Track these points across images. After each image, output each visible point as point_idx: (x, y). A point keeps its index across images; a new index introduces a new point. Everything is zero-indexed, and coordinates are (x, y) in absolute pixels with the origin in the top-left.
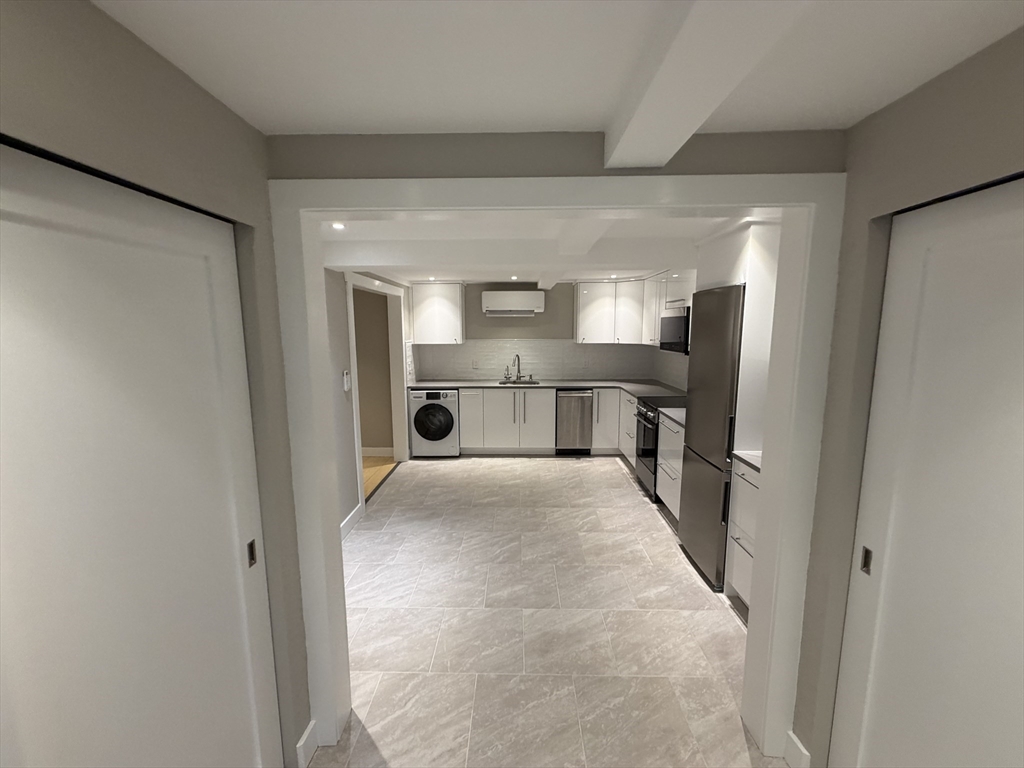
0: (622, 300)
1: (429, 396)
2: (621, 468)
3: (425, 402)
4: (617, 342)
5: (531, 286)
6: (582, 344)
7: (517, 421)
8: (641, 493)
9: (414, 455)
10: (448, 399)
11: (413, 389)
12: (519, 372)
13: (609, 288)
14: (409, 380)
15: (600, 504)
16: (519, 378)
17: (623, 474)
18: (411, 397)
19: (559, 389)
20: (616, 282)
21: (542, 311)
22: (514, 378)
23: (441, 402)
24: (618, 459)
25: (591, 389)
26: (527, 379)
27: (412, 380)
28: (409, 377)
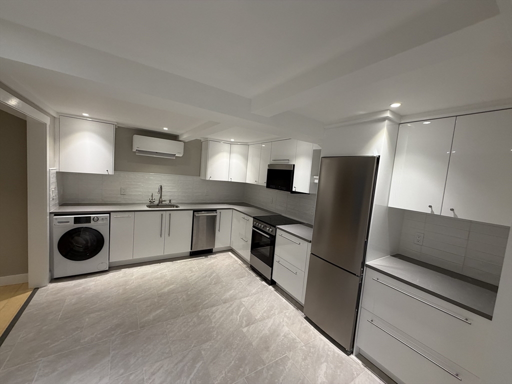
0: (233, 155)
1: (77, 221)
2: (236, 260)
3: (72, 225)
4: (230, 180)
5: (174, 137)
6: (209, 180)
7: (163, 236)
8: (258, 278)
9: (56, 276)
10: (99, 222)
11: (56, 214)
12: (161, 197)
13: (226, 147)
14: (52, 206)
15: (241, 295)
16: (161, 201)
17: (240, 265)
18: (55, 222)
19: (195, 211)
20: (231, 144)
21: (181, 155)
22: (157, 202)
23: (92, 225)
24: (230, 253)
25: (215, 210)
26: (167, 202)
27: (55, 205)
28: (52, 203)
